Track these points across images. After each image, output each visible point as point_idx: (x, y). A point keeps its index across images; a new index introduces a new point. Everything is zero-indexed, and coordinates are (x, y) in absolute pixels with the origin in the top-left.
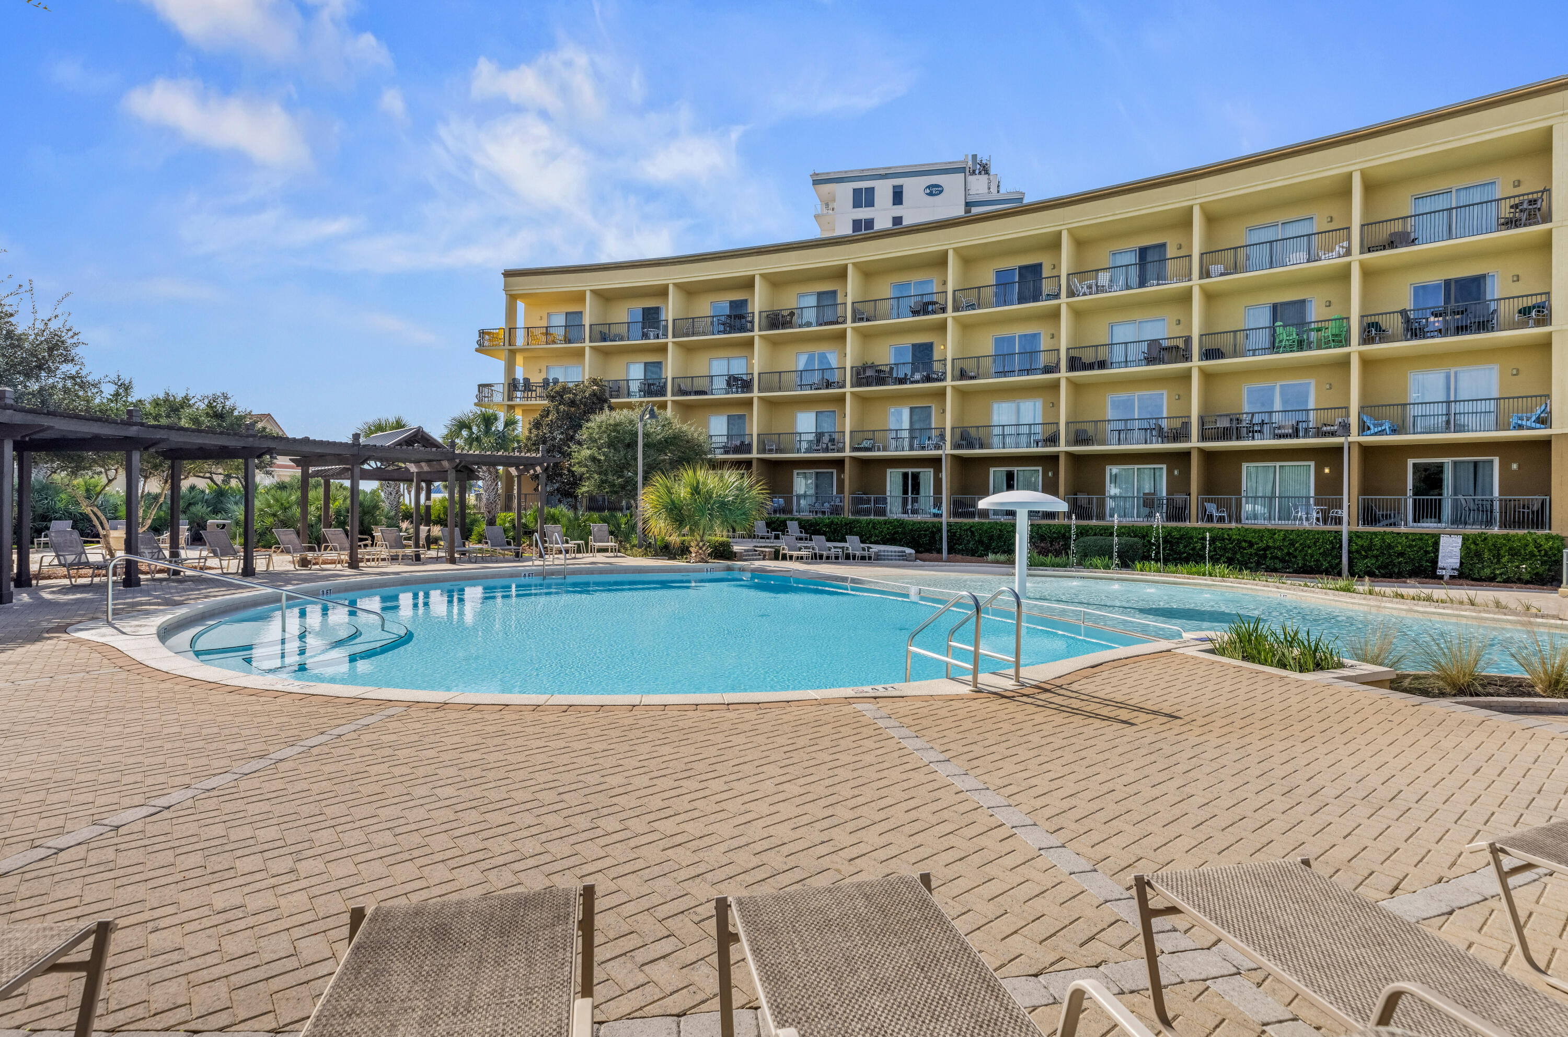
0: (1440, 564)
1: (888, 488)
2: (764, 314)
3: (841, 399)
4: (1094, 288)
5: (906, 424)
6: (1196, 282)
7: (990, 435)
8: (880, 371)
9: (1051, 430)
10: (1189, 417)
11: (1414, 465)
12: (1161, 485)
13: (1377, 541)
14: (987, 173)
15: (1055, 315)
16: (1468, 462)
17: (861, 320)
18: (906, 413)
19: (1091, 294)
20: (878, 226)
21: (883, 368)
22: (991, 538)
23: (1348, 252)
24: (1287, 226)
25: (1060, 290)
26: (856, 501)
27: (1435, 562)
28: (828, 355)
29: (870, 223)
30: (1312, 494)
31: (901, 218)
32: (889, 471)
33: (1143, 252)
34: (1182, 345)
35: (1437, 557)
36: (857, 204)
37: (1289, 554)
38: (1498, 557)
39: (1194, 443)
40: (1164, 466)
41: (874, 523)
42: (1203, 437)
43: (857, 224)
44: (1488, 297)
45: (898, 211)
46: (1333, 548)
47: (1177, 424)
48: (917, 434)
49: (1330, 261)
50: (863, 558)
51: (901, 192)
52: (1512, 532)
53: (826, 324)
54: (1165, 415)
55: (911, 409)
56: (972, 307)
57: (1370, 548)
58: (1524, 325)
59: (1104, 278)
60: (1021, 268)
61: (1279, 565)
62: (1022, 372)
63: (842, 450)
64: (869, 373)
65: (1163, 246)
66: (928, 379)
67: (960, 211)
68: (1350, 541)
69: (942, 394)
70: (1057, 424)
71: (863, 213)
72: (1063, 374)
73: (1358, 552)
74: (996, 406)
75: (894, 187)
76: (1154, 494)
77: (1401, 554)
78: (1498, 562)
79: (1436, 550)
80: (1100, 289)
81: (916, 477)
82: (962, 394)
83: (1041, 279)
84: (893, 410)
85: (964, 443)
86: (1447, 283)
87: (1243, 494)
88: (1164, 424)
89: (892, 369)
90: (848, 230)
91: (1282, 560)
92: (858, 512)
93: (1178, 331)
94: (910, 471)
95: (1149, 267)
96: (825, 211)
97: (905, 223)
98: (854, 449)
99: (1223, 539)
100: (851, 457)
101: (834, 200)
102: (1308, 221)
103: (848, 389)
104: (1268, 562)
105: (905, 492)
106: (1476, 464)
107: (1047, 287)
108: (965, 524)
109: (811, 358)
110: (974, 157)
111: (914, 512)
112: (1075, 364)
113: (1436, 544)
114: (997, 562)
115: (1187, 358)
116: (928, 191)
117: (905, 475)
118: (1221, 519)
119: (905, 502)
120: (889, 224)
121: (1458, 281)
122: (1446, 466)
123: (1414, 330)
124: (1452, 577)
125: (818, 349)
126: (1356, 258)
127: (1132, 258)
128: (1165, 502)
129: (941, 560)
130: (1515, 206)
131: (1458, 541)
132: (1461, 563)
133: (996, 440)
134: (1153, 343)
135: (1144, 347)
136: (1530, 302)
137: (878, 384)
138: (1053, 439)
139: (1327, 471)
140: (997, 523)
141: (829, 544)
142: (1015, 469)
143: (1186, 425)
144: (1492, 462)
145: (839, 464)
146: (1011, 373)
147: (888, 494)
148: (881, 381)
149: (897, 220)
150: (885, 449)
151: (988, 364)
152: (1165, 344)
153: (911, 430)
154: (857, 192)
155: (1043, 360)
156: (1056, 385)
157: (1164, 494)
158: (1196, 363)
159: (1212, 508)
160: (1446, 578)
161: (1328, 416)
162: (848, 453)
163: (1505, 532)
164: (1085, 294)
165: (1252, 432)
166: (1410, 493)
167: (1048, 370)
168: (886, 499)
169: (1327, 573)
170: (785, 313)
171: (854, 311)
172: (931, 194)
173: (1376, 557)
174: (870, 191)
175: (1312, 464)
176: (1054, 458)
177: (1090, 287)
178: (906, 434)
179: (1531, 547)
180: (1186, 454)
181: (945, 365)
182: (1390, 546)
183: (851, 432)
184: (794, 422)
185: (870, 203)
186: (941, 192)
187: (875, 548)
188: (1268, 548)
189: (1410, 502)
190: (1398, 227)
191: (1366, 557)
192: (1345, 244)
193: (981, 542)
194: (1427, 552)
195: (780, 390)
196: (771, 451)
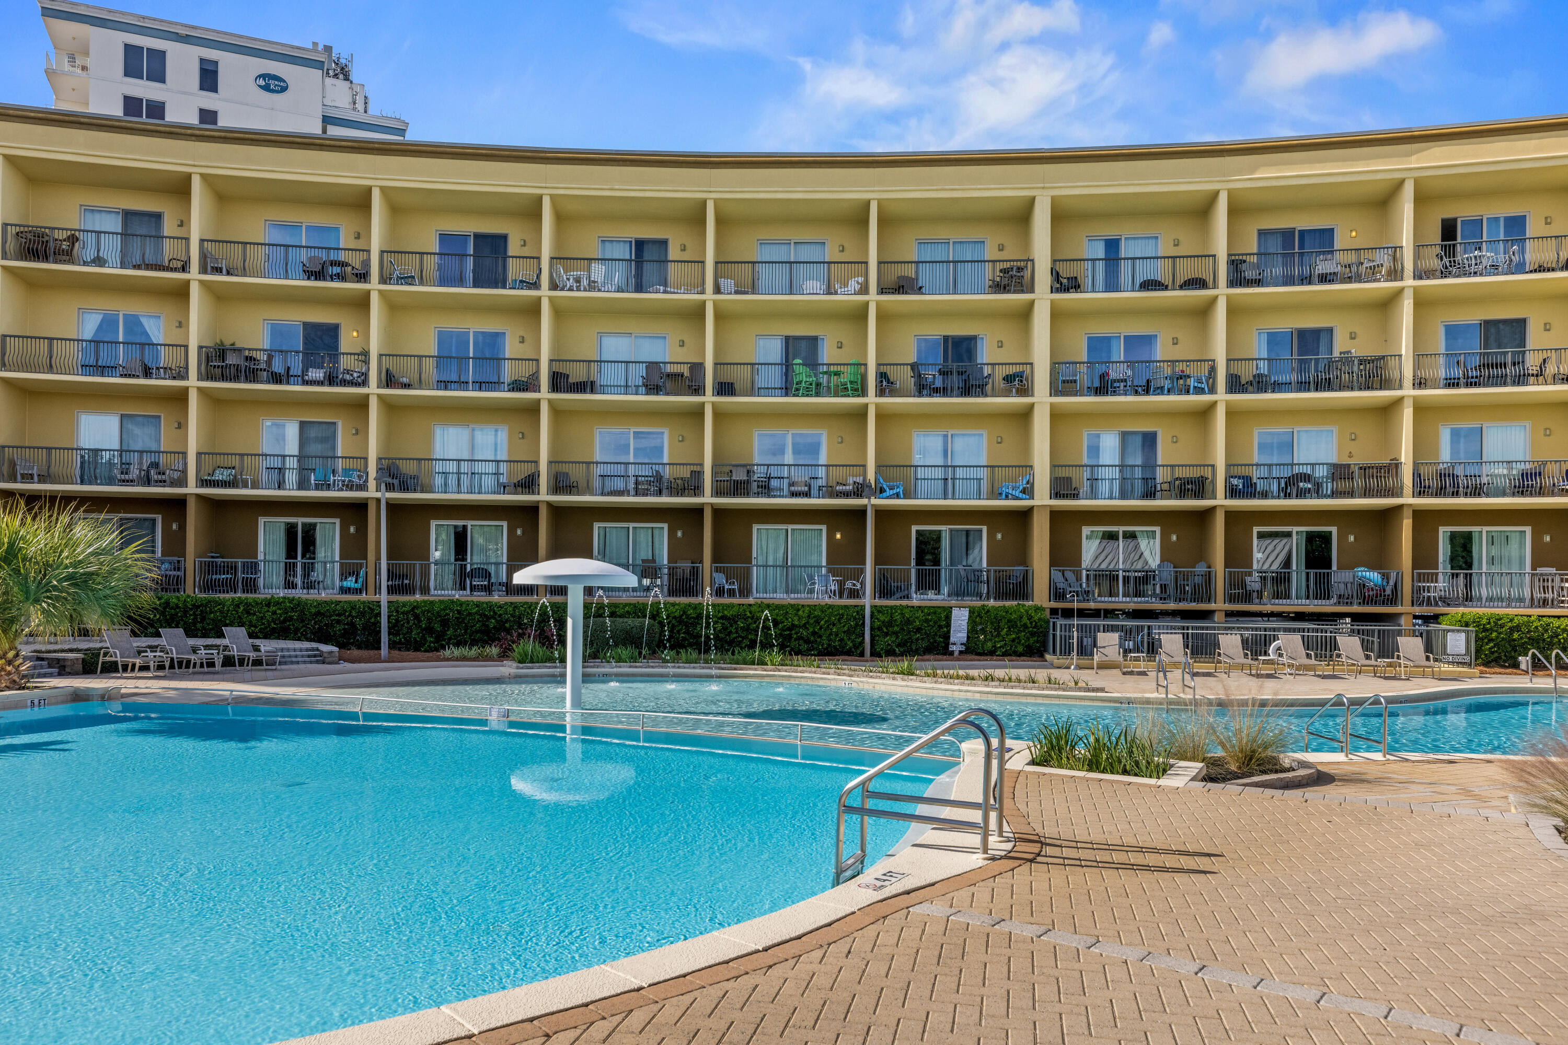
0: (952, 640)
1: (261, 548)
2: (12, 231)
3: (181, 397)
4: (585, 282)
5: (292, 447)
6: (709, 296)
7: (431, 474)
8: (249, 359)
9: (523, 472)
10: (702, 465)
11: (917, 531)
12: (661, 549)
13: (897, 617)
14: (347, 78)
15: (533, 310)
16: (962, 530)
17: (218, 270)
18: (292, 431)
19: (578, 289)
20: (172, 116)
21: (254, 354)
22: (445, 623)
23: (864, 290)
24: (799, 246)
25: (538, 276)
26: (209, 568)
27: (947, 636)
28: (144, 321)
29: (157, 110)
30: (824, 563)
31: (214, 114)
32: (262, 520)
33: (640, 245)
34: (687, 374)
35: (949, 631)
36: (132, 69)
37: (814, 633)
38: (998, 629)
39: (707, 498)
40: (665, 526)
41: (248, 604)
42: (717, 493)
43: (132, 104)
44: (979, 361)
45: (208, 101)
46: (857, 625)
47: (685, 473)
48: (312, 463)
49: (846, 297)
50: (257, 662)
51: (215, 73)
52: (1008, 603)
53: (149, 267)
54: (666, 460)
55: (303, 425)
56: (407, 280)
57: (890, 624)
58: (1007, 394)
59: (598, 272)
60: (477, 236)
61: (804, 647)
62: (481, 385)
63: (182, 481)
64: (231, 359)
65: (664, 243)
66: (331, 380)
67: (314, 127)
68: (872, 616)
69: (362, 405)
70: (536, 462)
71: (145, 89)
72: (544, 394)
73: (879, 629)
74: (438, 432)
75: (202, 61)
76: (653, 561)
77: (919, 630)
78: (998, 635)
79: (948, 625)
80: (592, 286)
81: (309, 532)
82: (390, 407)
83: (505, 257)
84: (269, 423)
85: (396, 482)
86: (946, 338)
87: (754, 562)
88: (667, 472)
89: (270, 357)
90: (117, 110)
91: (807, 641)
92: (208, 587)
93: (687, 355)
94: (300, 521)
95: (647, 267)
96: (67, 67)
97: (222, 122)
98: (204, 483)
99: (746, 618)
100: (198, 496)
101: (87, 54)
102: (819, 247)
103: (193, 382)
104: (793, 644)
105: (291, 552)
106: (968, 532)
107: (515, 269)
108: (404, 605)
109: (109, 323)
110: (328, 49)
111: (309, 585)
112: (558, 382)
113: (948, 618)
114: (464, 659)
115: (698, 390)
116: (262, 82)
117: (291, 531)
118: (731, 593)
119: (289, 569)
120: (193, 119)
121: (953, 338)
122: (943, 535)
123: (923, 388)
124: (961, 652)
125: (124, 307)
126: (873, 297)
127: (623, 252)
128: (666, 571)
129: (379, 660)
130: (1004, 271)
131: (965, 613)
132: (968, 637)
133: (438, 481)
134: (652, 366)
135: (642, 370)
136: (1012, 370)
137: (247, 380)
138: (529, 484)
139: (838, 536)
140: (452, 602)
141: (192, 642)
142: (469, 523)
143: (697, 475)
144: (981, 531)
145: (176, 506)
146: (462, 384)
147: (261, 556)
148: (252, 375)
149: (208, 116)
150: (255, 486)
151: (430, 366)
152: (669, 369)
153: (301, 457)
154: (131, 51)
155: (509, 372)
156: (533, 410)
157: (666, 562)
158: (709, 398)
159: (721, 579)
160: (956, 654)
161: (837, 473)
162: (192, 488)
163: (999, 603)
164: (571, 289)
165: (765, 489)
166: (913, 563)
167: (518, 386)
168: (256, 564)
169: (849, 653)
170: (59, 235)
171: (203, 257)
172: (266, 88)
173: (896, 633)
174: (159, 57)
175: (824, 528)
176: (532, 511)
177: (578, 280)
178: (292, 463)
179: (1025, 620)
180: (698, 511)
181: (367, 362)
182: (908, 622)
183: (199, 454)
184: (73, 428)
185: (158, 75)
186: (284, 89)
187: (267, 646)
188: (793, 626)
189: (913, 572)
190: (910, 271)
191: (886, 634)
192: (861, 280)
193: (430, 630)
194: (940, 627)
195: (51, 369)
196: (28, 478)
